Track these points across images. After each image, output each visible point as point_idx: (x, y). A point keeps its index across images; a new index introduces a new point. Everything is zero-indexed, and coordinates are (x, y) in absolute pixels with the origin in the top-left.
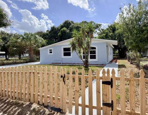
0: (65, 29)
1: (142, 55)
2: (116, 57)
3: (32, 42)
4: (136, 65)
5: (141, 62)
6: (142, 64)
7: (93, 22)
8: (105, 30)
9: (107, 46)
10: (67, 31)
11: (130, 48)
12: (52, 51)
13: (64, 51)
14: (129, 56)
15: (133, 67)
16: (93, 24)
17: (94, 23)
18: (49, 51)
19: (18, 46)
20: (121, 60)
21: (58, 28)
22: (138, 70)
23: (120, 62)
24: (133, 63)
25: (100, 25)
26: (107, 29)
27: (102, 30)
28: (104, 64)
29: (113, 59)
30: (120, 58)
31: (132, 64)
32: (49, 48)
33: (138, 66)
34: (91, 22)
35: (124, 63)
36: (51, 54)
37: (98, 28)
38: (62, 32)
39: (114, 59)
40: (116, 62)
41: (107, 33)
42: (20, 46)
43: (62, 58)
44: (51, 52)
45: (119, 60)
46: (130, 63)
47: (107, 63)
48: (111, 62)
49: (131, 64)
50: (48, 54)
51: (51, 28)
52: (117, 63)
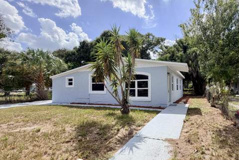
1: (232, 90)
2: (189, 93)
3: (42, 66)
4: (220, 109)
5: (230, 104)
6: (232, 107)
7: (151, 35)
8: (171, 48)
9: (168, 73)
11: (209, 77)
12: (73, 82)
14: (209, 92)
15: (216, 113)
16: (151, 37)
17: (154, 36)
19: (17, 72)
20: (195, 99)
22: (225, 120)
23: (194, 102)
24: (217, 106)
26: (175, 46)
27: (166, 47)
28: (162, 106)
29: (182, 96)
30: (194, 95)
31: (215, 107)
32: (67, 76)
33: (225, 112)
34: (148, 35)
35: (200, 104)
36: (70, 86)
37: (160, 44)
39: (185, 96)
40: (185, 103)
41: (173, 52)
42: (21, 72)
43: (89, 94)
44: (71, 84)
45: (193, 98)
46: (210, 104)
47: (168, 104)
48: (177, 102)
49: (212, 106)
50: (66, 87)
51: (81, 43)
52: (187, 105)
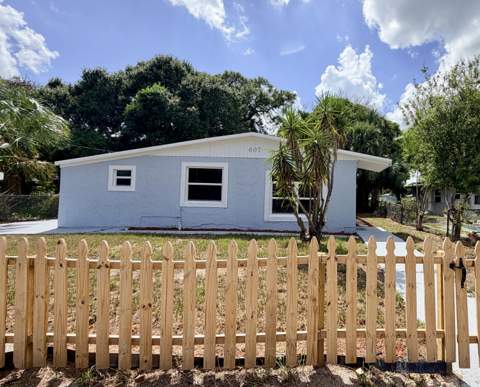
0: (158, 88)
7: (266, 82)
10: (171, 101)
12: (133, 178)
13: (190, 181)
16: (265, 87)
17: (271, 87)
18: (113, 177)
21: (120, 82)
25: (291, 97)
32: (114, 162)
34: (257, 82)
36: (124, 188)
37: (283, 104)
38: (144, 99)
43: (181, 208)
44: (123, 182)
50: (111, 189)
52: (382, 229)
